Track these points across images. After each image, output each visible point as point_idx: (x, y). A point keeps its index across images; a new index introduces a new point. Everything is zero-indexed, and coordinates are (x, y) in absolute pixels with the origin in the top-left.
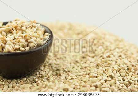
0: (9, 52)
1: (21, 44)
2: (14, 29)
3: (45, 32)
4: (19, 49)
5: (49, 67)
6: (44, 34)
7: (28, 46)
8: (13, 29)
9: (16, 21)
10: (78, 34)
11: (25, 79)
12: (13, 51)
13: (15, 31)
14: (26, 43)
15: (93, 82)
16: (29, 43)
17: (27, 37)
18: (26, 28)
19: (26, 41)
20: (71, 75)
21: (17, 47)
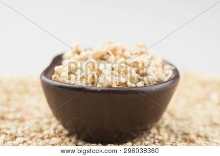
0: (110, 87)
2: (111, 53)
7: (139, 80)
8: (108, 54)
12: (116, 86)
13: (113, 57)
14: (137, 76)
17: (139, 65)
18: (132, 54)
19: (137, 72)
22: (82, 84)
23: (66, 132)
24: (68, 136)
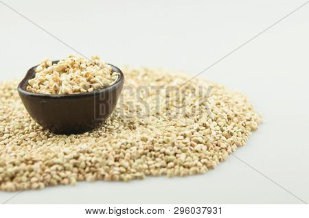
0: (67, 93)
1: (81, 84)
2: (70, 66)
3: (113, 71)
4: (79, 91)
5: (118, 120)
6: (111, 75)
7: (91, 86)
8: (68, 67)
9: (70, 57)
10: (158, 80)
11: (87, 133)
12: (72, 93)
13: (72, 69)
14: (88, 84)
15: (180, 132)
16: (92, 83)
17: (90, 75)
18: (87, 66)
19: (88, 80)
20: (150, 127)
21: (76, 87)
22: (47, 93)
23: (41, 128)
24: (43, 130)
